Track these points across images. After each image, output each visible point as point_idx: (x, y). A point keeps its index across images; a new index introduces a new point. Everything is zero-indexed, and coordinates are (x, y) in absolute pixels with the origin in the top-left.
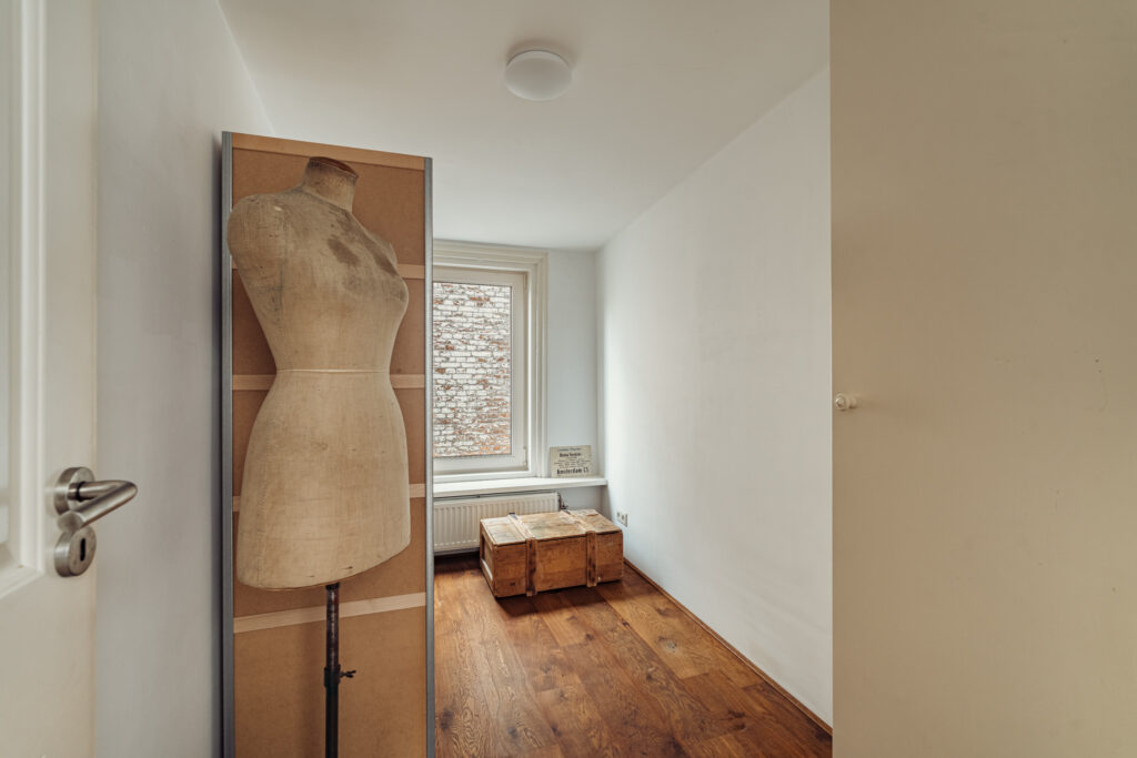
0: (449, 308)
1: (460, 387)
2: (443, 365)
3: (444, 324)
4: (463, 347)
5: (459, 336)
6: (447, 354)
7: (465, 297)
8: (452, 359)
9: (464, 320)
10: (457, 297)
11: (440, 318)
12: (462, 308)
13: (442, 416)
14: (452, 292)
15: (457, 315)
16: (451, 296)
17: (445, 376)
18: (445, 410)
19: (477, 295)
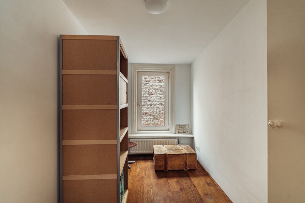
0: (152, 83)
1: (155, 105)
2: (150, 99)
3: (150, 88)
4: (155, 94)
5: (154, 91)
6: (151, 96)
7: (156, 80)
8: (152, 97)
9: (156, 86)
10: (154, 80)
11: (149, 86)
12: (155, 83)
13: (149, 113)
14: (152, 79)
15: (154, 85)
16: (152, 80)
17: (151, 102)
18: (151, 112)
19: (159, 79)
